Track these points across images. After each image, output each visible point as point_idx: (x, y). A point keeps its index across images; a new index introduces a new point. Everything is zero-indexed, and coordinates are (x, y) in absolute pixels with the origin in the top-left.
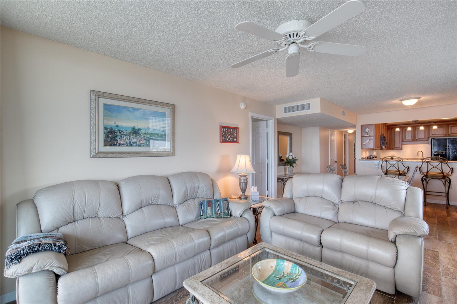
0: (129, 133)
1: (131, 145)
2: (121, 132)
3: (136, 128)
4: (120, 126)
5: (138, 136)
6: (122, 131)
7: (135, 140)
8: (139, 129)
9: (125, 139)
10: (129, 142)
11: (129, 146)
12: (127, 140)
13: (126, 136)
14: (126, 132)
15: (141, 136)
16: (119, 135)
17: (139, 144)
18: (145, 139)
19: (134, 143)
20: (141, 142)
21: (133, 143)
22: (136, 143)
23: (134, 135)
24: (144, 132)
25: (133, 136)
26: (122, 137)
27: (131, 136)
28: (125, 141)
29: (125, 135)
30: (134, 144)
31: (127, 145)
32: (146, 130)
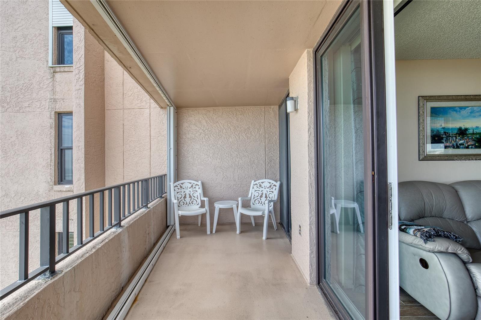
0: (455, 135)
1: (458, 147)
2: (446, 134)
3: (463, 128)
4: (446, 128)
5: (465, 136)
6: (448, 133)
7: (461, 142)
8: (466, 130)
9: (451, 141)
10: (455, 144)
11: (456, 148)
12: (453, 142)
13: (452, 138)
14: (452, 133)
15: (469, 136)
16: (444, 137)
17: (467, 146)
18: (474, 140)
19: (461, 144)
20: (469, 144)
21: (459, 144)
22: (464, 145)
23: (461, 136)
24: (472, 132)
25: (459, 138)
26: (448, 139)
27: (457, 138)
28: (451, 143)
29: (450, 137)
30: (461, 146)
31: (454, 148)
32: (474, 130)
